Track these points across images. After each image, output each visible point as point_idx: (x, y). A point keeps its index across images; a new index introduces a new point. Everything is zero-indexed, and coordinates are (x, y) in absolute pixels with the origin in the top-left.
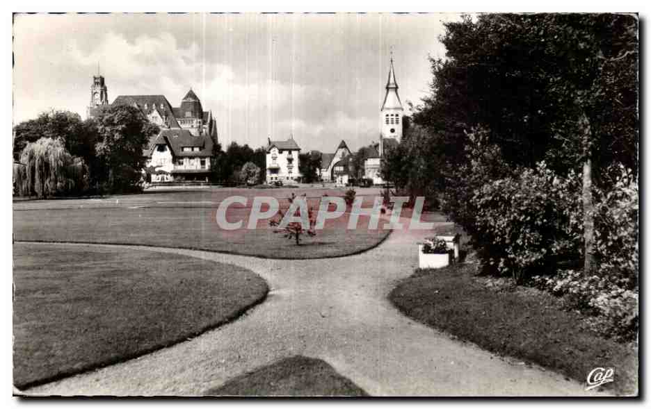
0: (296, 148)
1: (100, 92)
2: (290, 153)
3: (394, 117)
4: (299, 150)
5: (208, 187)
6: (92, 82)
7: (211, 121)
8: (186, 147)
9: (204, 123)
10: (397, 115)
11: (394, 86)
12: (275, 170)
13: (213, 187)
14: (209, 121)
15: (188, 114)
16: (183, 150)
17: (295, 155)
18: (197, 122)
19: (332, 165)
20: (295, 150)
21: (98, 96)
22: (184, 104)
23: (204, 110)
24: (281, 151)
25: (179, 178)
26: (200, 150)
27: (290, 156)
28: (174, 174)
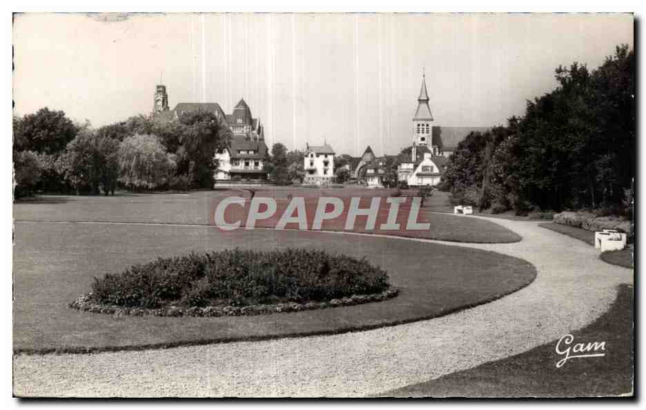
0: (331, 152)
1: (161, 99)
2: (326, 156)
3: (425, 127)
4: (334, 154)
5: (260, 185)
6: (155, 90)
7: (260, 127)
8: (242, 150)
9: (253, 129)
10: (427, 125)
11: (426, 99)
12: (312, 172)
13: (264, 185)
14: (257, 127)
15: (240, 121)
16: (239, 152)
17: (330, 158)
18: (247, 128)
19: (359, 167)
20: (330, 154)
21: (160, 103)
22: (236, 111)
23: (253, 117)
24: (318, 155)
25: (236, 176)
26: (255, 153)
27: (326, 159)
28: (232, 174)
